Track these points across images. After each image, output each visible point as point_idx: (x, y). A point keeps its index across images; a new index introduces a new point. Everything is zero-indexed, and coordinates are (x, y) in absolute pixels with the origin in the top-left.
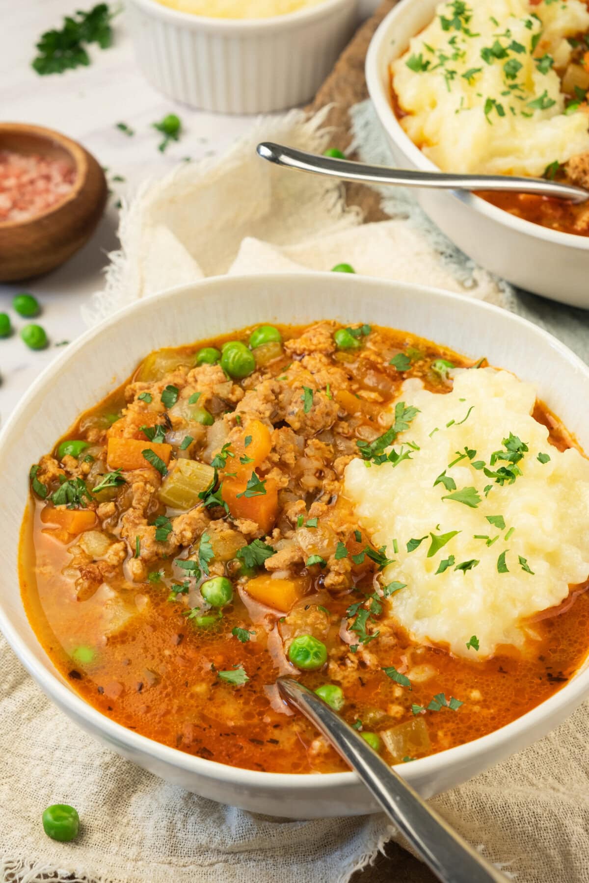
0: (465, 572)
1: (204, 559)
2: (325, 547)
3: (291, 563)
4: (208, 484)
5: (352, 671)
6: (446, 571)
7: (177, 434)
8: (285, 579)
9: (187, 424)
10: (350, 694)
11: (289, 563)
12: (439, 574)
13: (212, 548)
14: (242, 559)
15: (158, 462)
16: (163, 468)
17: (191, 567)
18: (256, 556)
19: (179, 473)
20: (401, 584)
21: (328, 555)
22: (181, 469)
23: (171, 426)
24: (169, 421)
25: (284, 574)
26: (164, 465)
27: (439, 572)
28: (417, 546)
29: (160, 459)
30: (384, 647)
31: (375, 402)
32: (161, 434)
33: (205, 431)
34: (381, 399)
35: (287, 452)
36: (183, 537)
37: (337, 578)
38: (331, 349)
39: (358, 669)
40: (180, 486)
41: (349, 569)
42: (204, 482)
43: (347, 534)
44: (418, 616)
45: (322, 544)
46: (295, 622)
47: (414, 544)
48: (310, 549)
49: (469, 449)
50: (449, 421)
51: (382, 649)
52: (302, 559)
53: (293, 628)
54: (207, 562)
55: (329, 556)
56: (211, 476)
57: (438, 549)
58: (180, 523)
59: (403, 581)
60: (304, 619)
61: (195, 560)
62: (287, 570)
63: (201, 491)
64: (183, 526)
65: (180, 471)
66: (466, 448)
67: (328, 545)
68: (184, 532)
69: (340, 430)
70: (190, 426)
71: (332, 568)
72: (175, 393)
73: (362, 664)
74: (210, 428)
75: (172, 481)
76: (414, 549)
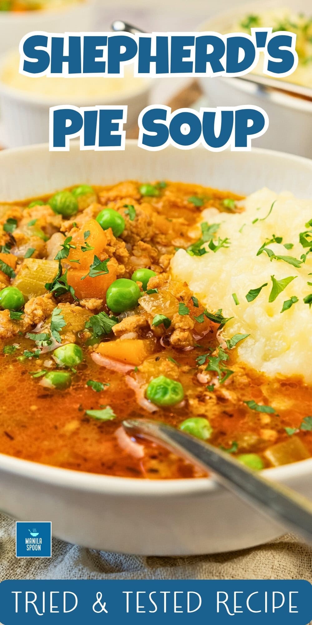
0: (310, 306)
1: (56, 330)
2: (168, 307)
3: (137, 326)
4: (54, 275)
5: (213, 406)
6: (292, 307)
7: (21, 248)
8: (134, 339)
9: (29, 239)
10: (216, 424)
11: (136, 325)
12: (285, 312)
13: (63, 318)
14: (91, 330)
15: (6, 268)
16: (11, 272)
17: (44, 339)
18: (104, 325)
19: (26, 269)
20: (243, 335)
21: (171, 315)
22: (28, 266)
23: (15, 241)
24: (12, 238)
25: (132, 335)
26: (12, 269)
27: (284, 310)
28: (257, 295)
29: (8, 266)
30: (239, 385)
31: (183, 224)
32: (6, 251)
33: (44, 244)
34: (186, 223)
35: (120, 248)
36: (34, 315)
37: (182, 334)
38: (138, 197)
39: (218, 404)
40: (28, 280)
41: (192, 326)
42: (50, 274)
43: (186, 298)
44: (266, 358)
45: (165, 304)
46: (148, 369)
47: (254, 294)
48: (153, 310)
49: (276, 237)
50: (254, 219)
51: (238, 386)
52: (147, 322)
53: (147, 375)
54: (59, 332)
55: (173, 316)
56: (55, 268)
57: (279, 293)
58: (31, 304)
59: (243, 332)
60: (157, 367)
61: (47, 332)
62: (134, 332)
63: (47, 282)
64: (33, 307)
65: (27, 267)
66: (274, 236)
67: (170, 305)
68: (35, 312)
69: (159, 240)
70: (31, 240)
71: (177, 325)
72: (14, 224)
73: (221, 399)
74: (48, 242)
75: (20, 277)
76: (254, 298)
